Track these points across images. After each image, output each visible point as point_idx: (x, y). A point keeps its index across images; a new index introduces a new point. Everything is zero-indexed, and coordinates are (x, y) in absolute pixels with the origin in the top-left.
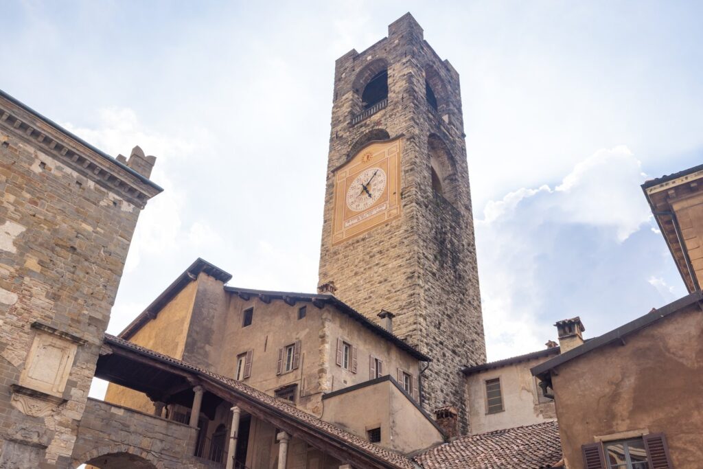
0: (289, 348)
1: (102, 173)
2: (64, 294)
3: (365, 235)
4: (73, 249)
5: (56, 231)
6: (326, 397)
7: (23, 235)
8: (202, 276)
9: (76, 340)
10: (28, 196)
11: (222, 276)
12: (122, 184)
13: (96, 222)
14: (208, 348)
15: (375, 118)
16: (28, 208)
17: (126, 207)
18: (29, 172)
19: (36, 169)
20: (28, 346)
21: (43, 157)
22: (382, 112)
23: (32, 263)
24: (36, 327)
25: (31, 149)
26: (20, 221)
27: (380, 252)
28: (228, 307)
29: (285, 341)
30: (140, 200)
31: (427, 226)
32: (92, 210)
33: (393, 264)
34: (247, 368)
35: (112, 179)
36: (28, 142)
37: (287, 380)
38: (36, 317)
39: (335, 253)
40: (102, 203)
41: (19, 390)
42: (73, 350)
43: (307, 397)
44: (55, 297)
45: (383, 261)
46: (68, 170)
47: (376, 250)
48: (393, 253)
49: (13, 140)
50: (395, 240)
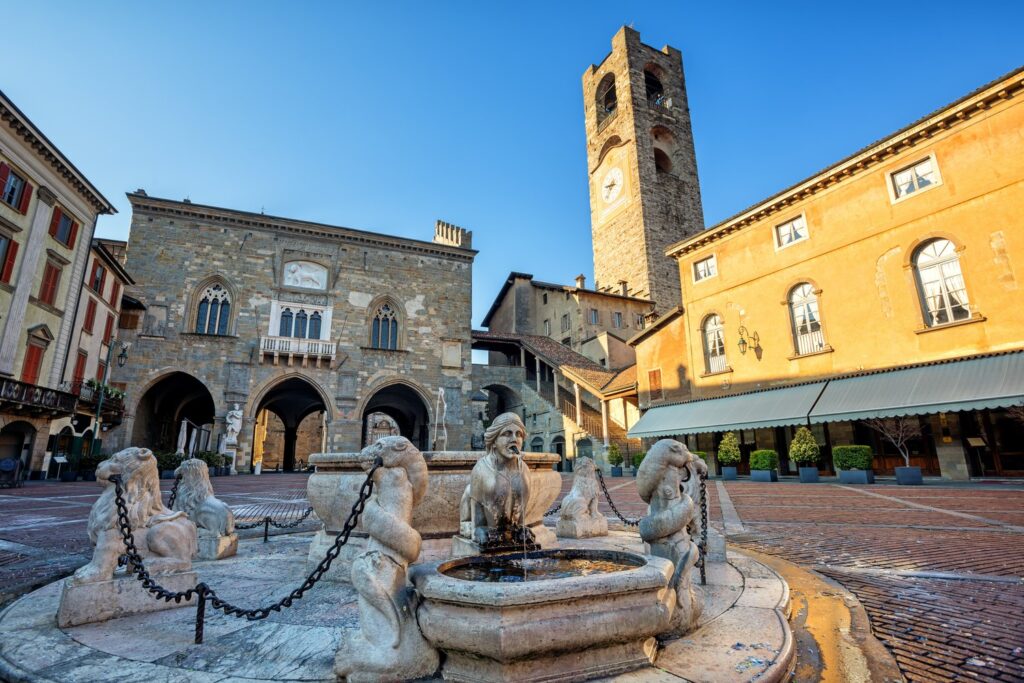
0: (565, 316)
1: (449, 254)
2: (449, 321)
3: (615, 220)
4: (447, 298)
5: (437, 292)
6: (583, 343)
7: (425, 300)
8: (517, 280)
9: (459, 340)
10: (421, 280)
11: (528, 277)
12: (460, 256)
13: (452, 281)
14: (528, 319)
15: (612, 126)
16: (423, 286)
17: (465, 266)
18: (418, 268)
19: (420, 265)
20: (441, 348)
21: (422, 258)
22: (616, 120)
23: (432, 311)
24: (442, 339)
25: (415, 256)
26: (422, 294)
27: (625, 232)
28: (535, 294)
29: (563, 314)
30: (471, 260)
31: (653, 206)
32: (449, 275)
33: (633, 240)
34: (550, 328)
35: (454, 255)
36: (413, 253)
37: (567, 335)
38: (441, 334)
39: (601, 234)
40: (453, 269)
41: (444, 367)
42: (460, 344)
43: (575, 344)
44: (446, 324)
45: (627, 238)
46: (434, 259)
47: (623, 230)
48: (632, 232)
49: (407, 255)
50: (632, 222)
